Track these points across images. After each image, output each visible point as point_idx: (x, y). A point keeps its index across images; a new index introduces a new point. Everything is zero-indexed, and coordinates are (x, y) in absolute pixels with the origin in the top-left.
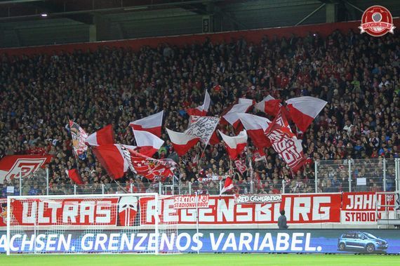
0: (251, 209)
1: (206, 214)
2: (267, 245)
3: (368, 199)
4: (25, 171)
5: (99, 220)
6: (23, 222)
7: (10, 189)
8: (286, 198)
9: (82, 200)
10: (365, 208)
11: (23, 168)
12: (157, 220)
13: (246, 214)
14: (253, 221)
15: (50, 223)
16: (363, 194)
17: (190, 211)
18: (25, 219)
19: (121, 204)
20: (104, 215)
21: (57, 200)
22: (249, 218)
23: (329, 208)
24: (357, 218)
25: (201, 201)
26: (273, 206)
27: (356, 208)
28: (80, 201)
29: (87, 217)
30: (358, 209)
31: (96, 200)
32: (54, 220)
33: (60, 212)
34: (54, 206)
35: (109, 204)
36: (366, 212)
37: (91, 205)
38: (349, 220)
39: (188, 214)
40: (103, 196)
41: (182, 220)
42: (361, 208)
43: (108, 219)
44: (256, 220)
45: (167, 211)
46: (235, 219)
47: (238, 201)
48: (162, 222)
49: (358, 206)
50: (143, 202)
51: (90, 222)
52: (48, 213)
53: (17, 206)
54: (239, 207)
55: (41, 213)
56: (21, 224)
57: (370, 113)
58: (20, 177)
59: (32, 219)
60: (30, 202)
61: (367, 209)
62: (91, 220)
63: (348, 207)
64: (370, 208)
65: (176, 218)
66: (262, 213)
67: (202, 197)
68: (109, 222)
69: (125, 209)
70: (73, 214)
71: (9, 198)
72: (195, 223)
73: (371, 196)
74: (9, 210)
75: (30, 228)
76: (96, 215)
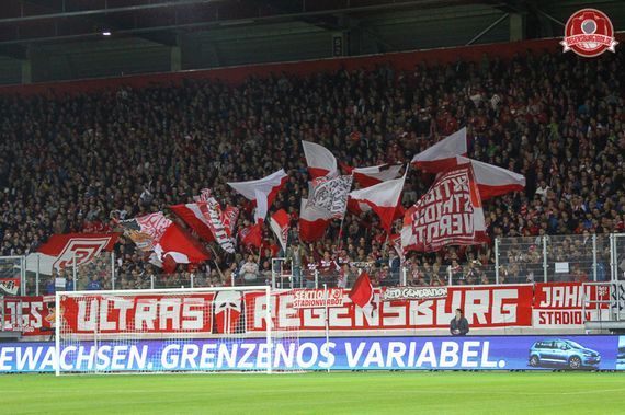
0: (404, 307)
1: (340, 316)
2: (427, 359)
3: (571, 292)
4: (81, 255)
5: (187, 325)
6: (79, 328)
7: (60, 282)
8: (454, 292)
9: (162, 297)
10: (567, 305)
11: (78, 253)
12: (270, 324)
13: (397, 315)
14: (407, 326)
15: (117, 330)
16: (564, 285)
17: (316, 312)
18: (81, 325)
19: (218, 302)
20: (194, 319)
21: (126, 297)
22: (401, 321)
23: (516, 305)
24: (556, 319)
25: (332, 298)
26: (435, 303)
27: (554, 305)
28: (159, 298)
29: (169, 321)
30: (557, 307)
31: (182, 297)
32: (123, 325)
33: (131, 314)
34: (123, 305)
35: (201, 302)
36: (569, 311)
37: (176, 303)
38: (544, 323)
39: (313, 316)
40: (192, 290)
41: (305, 325)
42: (561, 305)
43: (199, 324)
44: (411, 323)
45: (283, 311)
46: (381, 322)
47: (386, 296)
48: (277, 328)
49: (558, 302)
50: (249, 299)
51: (174, 328)
52: (113, 315)
53: (70, 307)
54: (387, 305)
55: (104, 316)
56: (76, 331)
57: (575, 169)
58: (74, 264)
59: (91, 325)
60: (88, 299)
61: (570, 307)
62: (176, 325)
63: (542, 304)
64: (574, 305)
65: (297, 322)
66: (420, 314)
67: (333, 291)
68: (201, 327)
69: (224, 308)
70: (150, 317)
71: (58, 294)
72: (324, 328)
73: (575, 288)
74: (58, 310)
75: (88, 337)
76: (182, 319)
